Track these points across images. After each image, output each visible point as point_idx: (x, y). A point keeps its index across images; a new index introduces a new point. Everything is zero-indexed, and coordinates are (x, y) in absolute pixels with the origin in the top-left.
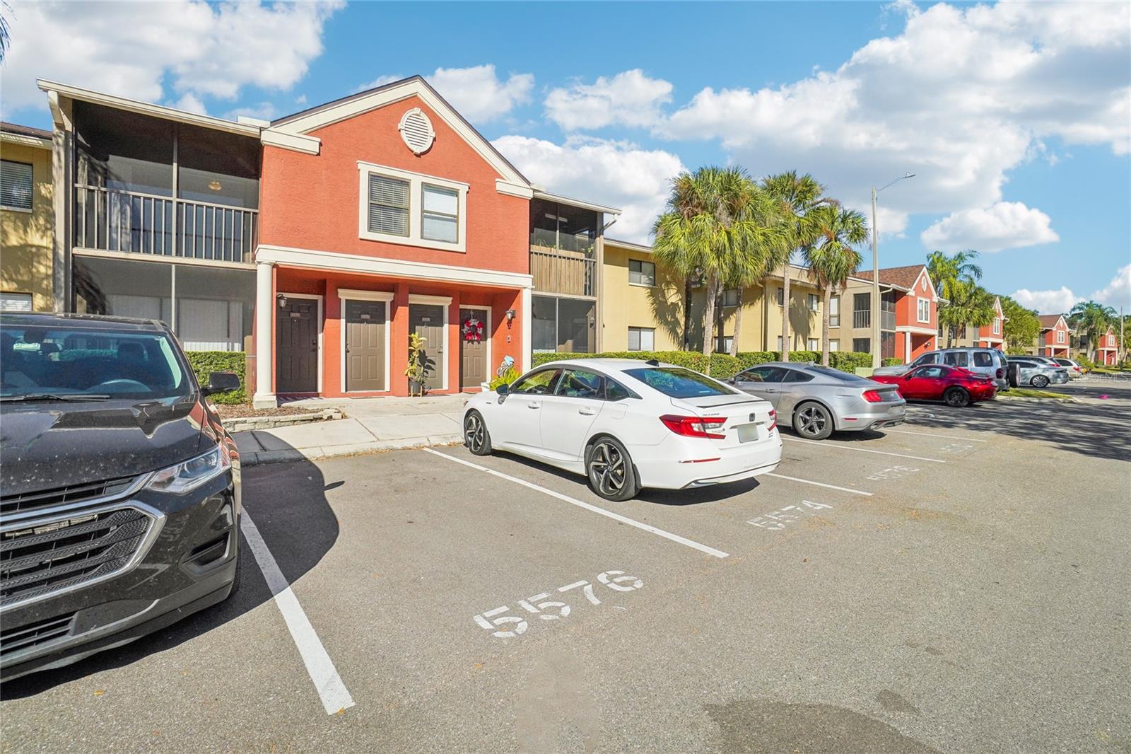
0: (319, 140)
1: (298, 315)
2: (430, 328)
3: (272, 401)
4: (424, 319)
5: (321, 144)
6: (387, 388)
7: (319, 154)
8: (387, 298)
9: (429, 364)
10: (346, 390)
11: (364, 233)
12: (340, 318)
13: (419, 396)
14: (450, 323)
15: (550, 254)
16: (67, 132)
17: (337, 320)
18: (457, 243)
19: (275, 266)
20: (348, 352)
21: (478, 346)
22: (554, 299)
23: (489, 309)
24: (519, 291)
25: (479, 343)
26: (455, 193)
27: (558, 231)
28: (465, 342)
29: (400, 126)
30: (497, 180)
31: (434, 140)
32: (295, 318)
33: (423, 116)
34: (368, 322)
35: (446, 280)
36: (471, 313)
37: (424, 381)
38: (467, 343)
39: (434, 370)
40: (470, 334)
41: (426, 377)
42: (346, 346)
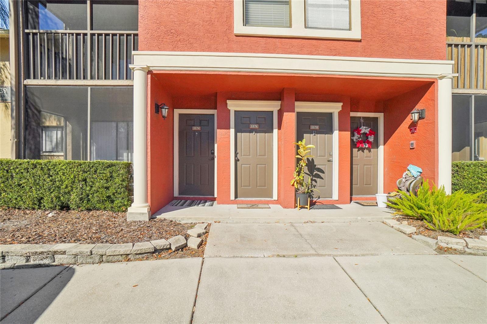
1: (199, 128)
2: (318, 135)
3: (143, 214)
4: (312, 127)
6: (275, 197)
8: (273, 106)
9: (318, 173)
10: (236, 197)
11: (239, 28)
12: (229, 129)
13: (307, 208)
14: (339, 130)
15: (463, 43)
17: (228, 130)
18: (350, 29)
19: (150, 72)
20: (238, 160)
21: (369, 154)
22: (469, 96)
23: (380, 116)
24: (434, 82)
25: (370, 151)
27: (474, 15)
28: (355, 150)
32: (197, 131)
34: (257, 131)
35: (337, 74)
36: (362, 121)
37: (312, 191)
38: (358, 151)
39: (323, 179)
40: (361, 142)
41: (314, 186)
42: (236, 156)
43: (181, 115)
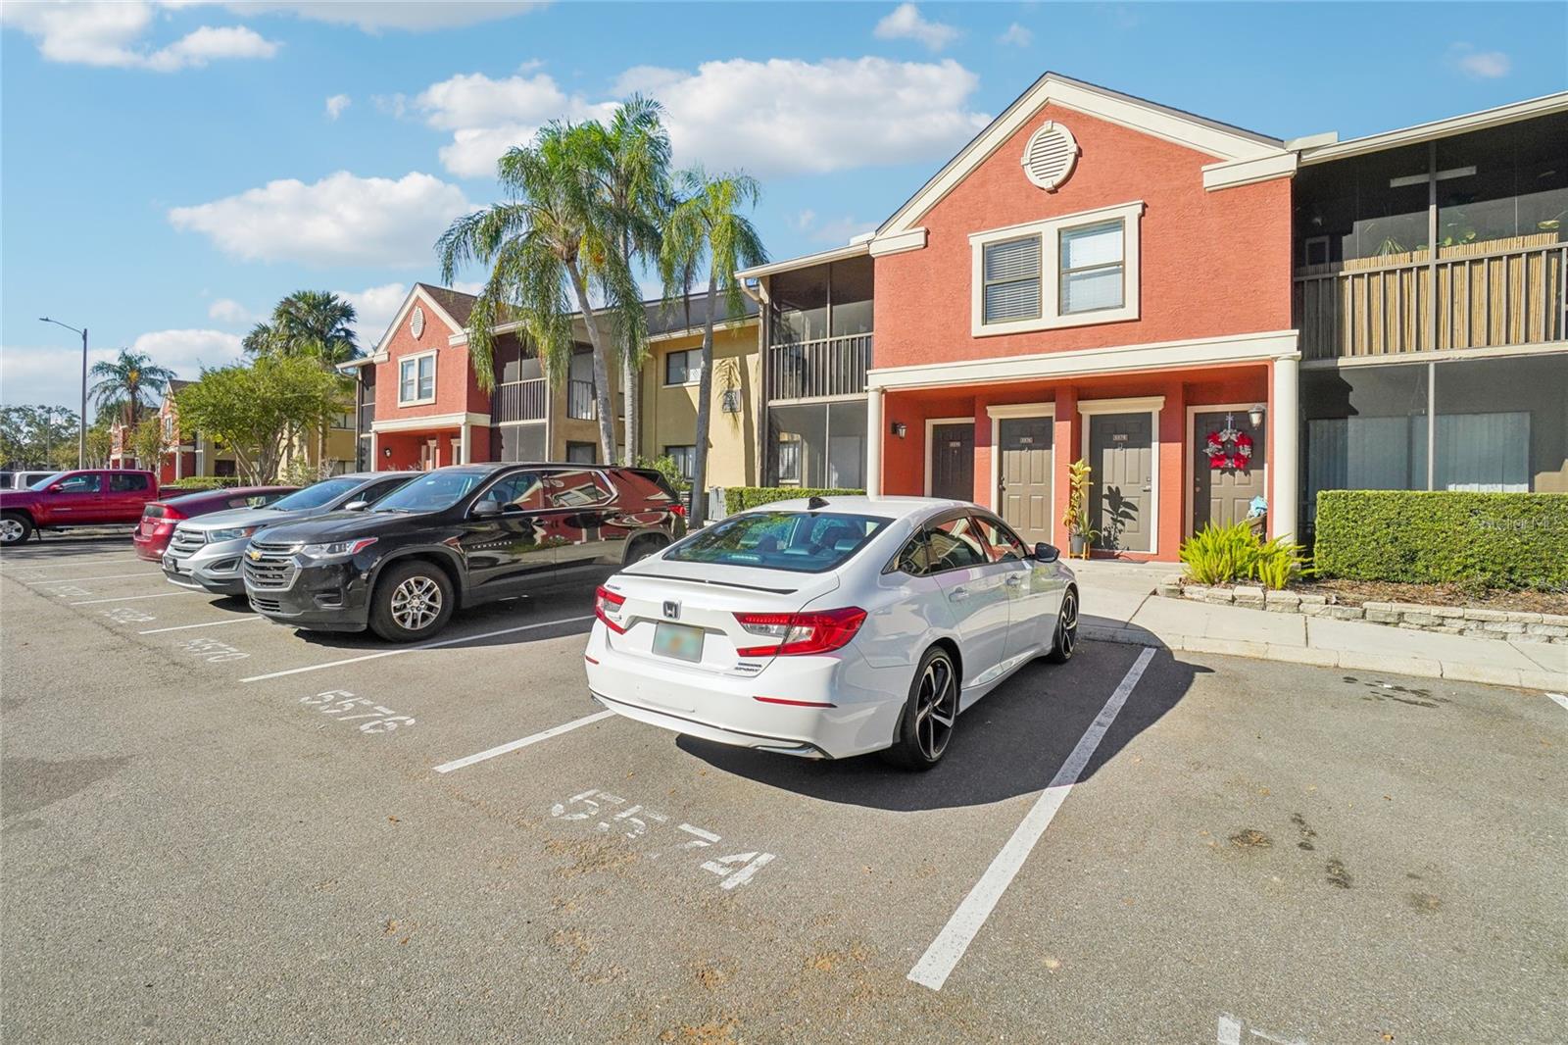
0: (923, 229)
1: (958, 444)
2: (1128, 450)
4: (1116, 438)
5: (927, 233)
7: (926, 246)
9: (1127, 510)
11: (978, 328)
12: (990, 445)
13: (1081, 558)
14: (1160, 442)
15: (1406, 265)
16: (765, 306)
17: (989, 448)
18: (1123, 306)
19: (884, 391)
20: (1004, 489)
21: (1246, 479)
24: (1267, 366)
25: (1247, 473)
26: (1117, 224)
27: (1431, 208)
28: (1215, 474)
29: (1025, 160)
30: (1204, 168)
31: (1079, 154)
32: (956, 448)
33: (1060, 128)
34: (1030, 447)
36: (1230, 418)
37: (1116, 539)
38: (1221, 474)
39: (1134, 520)
40: (1220, 458)
41: (1120, 531)
42: (1000, 482)
43: (936, 427)
